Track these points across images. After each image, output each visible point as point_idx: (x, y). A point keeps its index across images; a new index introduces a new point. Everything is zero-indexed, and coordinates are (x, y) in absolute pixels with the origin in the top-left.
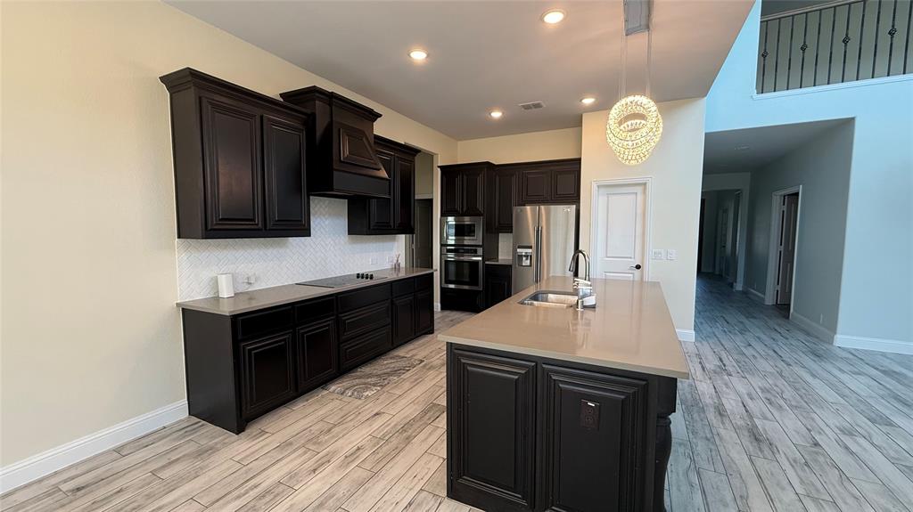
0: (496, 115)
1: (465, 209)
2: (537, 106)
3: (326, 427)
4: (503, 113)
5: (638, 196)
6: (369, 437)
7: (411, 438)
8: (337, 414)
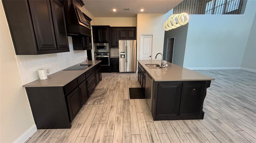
0: (114, 10)
1: (102, 41)
2: (128, 9)
3: (100, 116)
4: (117, 10)
5: (151, 38)
6: (117, 114)
7: (129, 110)
8: (99, 111)
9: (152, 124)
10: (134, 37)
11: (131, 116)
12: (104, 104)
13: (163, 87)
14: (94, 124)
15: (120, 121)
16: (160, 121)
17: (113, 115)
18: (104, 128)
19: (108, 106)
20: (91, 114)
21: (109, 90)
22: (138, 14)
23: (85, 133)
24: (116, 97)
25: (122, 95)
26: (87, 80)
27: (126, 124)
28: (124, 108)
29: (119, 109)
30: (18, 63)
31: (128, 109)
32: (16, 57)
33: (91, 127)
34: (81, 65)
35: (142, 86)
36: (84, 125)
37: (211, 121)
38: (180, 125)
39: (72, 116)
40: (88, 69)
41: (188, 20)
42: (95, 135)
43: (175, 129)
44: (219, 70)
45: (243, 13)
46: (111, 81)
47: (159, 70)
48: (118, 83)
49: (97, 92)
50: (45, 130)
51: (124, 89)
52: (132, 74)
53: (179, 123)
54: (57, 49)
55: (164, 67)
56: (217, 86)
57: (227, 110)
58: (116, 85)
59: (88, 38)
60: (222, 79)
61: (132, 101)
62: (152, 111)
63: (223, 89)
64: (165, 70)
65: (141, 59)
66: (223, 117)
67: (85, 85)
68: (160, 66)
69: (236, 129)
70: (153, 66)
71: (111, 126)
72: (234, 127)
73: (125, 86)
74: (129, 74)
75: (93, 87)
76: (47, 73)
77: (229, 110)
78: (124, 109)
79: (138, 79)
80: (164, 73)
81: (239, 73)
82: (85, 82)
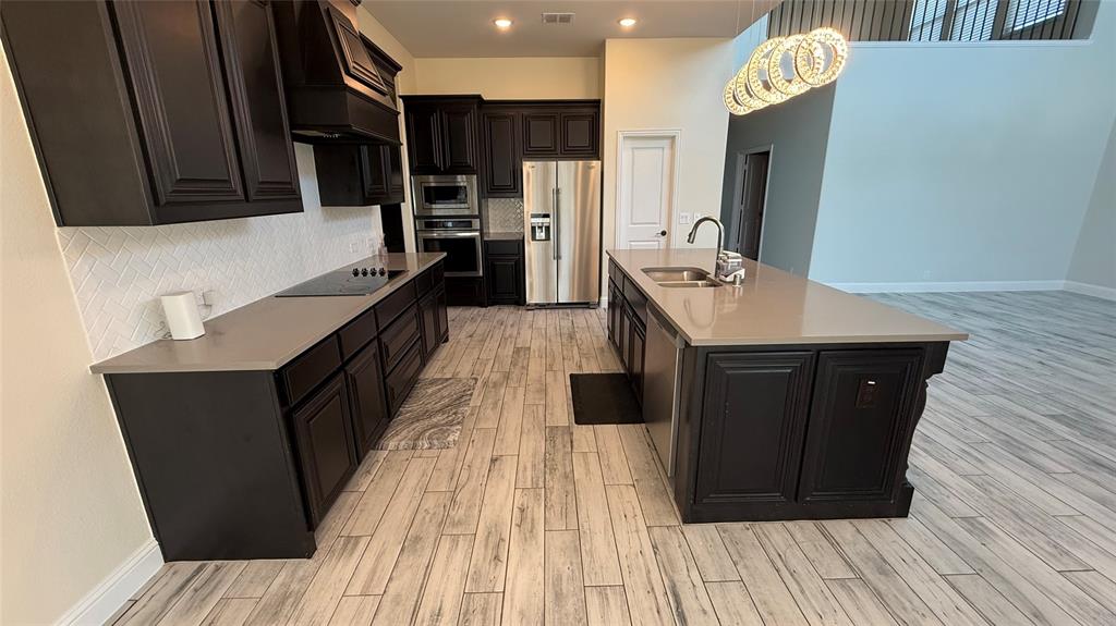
0: (503, 24)
1: (448, 164)
2: (565, 19)
3: (444, 499)
4: (513, 23)
5: (665, 151)
6: (518, 492)
7: (571, 475)
8: (439, 477)
9: (674, 540)
10: (592, 148)
11: (582, 503)
12: (459, 450)
13: (728, 372)
14: (417, 539)
15: (533, 527)
16: (711, 526)
17: (501, 499)
18: (459, 556)
19: (479, 456)
20: (402, 491)
21: (479, 383)
22: (607, 41)
23: (376, 578)
24: (513, 418)
25: (541, 409)
26: (385, 338)
27: (559, 540)
28: (548, 464)
29: (525, 469)
30: (68, 262)
31: (568, 470)
32: (57, 236)
33: (402, 550)
34: (356, 273)
35: (629, 368)
36: (374, 544)
37: (944, 526)
38: (804, 546)
39: (317, 504)
40: (387, 290)
41: (844, 62)
42: (423, 587)
43: (780, 564)
44: (972, 295)
45: (1086, 35)
46: (492, 344)
47: (703, 295)
48: (522, 354)
49: (430, 391)
50: (200, 563)
51: (550, 379)
52: (580, 311)
53: (799, 536)
54: (247, 199)
55: (728, 279)
56: (966, 366)
57: (1011, 477)
58: (514, 364)
59: (385, 151)
60: (985, 333)
61: (584, 433)
62: (675, 478)
63: (993, 380)
64: (734, 295)
65: (623, 245)
66: (997, 507)
67: (374, 363)
68: (712, 276)
69: (1059, 561)
70: (676, 275)
71: (491, 545)
72: (1050, 554)
73: (550, 368)
74: (569, 311)
75: (411, 372)
76: (204, 311)
77: (1024, 474)
78: (548, 471)
79: (611, 337)
80: (730, 307)
81: (1059, 308)
82: (373, 349)
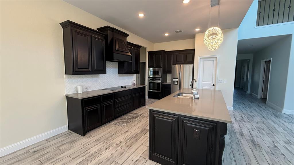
0: (167, 35)
1: (156, 66)
2: (180, 31)
3: (111, 135)
5: (214, 61)
6: (124, 139)
7: (138, 140)
8: (114, 131)
10: (192, 62)
14: (99, 140)
15: (119, 146)
17: (120, 139)
18: (102, 146)
19: (125, 130)
21: (142, 116)
22: (196, 34)
23: (87, 143)
27: (120, 151)
28: (136, 136)
29: (130, 135)
30: (65, 80)
32: (65, 76)
33: (95, 141)
34: (121, 87)
49: (130, 115)
71: (108, 146)
76: (86, 90)
